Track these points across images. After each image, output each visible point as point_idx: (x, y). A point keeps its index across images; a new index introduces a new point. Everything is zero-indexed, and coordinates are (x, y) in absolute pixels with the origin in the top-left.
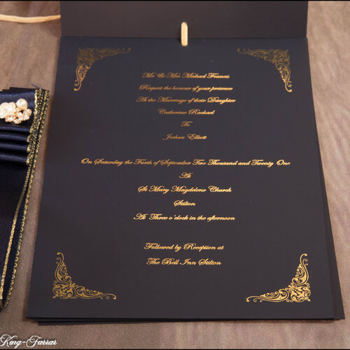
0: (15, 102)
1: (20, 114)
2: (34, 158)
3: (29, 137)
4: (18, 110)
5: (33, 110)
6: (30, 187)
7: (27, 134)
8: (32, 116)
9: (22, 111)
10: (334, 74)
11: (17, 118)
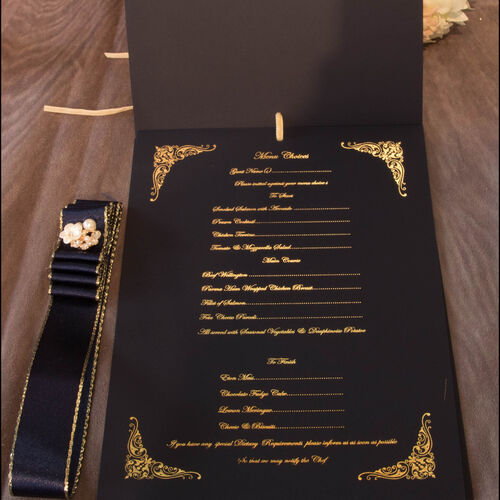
0: (82, 222)
1: (87, 238)
2: (105, 290)
3: (98, 267)
4: (85, 232)
5: (102, 232)
6: (101, 329)
7: (96, 263)
8: (101, 240)
9: (89, 234)
10: (455, 171)
11: (84, 242)
